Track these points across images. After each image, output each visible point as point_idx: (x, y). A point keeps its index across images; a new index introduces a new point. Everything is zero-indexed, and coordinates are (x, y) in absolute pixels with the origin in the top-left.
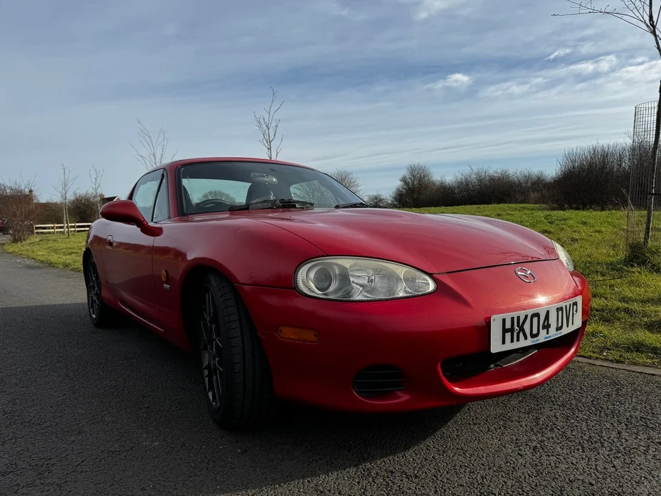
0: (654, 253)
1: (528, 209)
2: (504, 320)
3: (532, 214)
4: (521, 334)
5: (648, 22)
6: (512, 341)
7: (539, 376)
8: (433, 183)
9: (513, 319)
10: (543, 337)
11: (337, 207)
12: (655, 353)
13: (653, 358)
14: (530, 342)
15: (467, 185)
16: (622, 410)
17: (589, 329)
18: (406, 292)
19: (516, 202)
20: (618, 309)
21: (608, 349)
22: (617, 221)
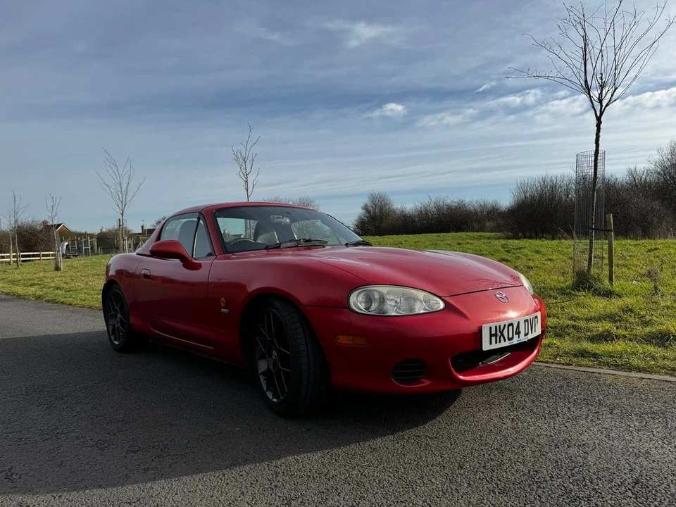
0: (595, 279)
1: (485, 238)
2: (491, 328)
3: (490, 243)
4: (502, 338)
5: (584, 85)
6: (496, 343)
7: (512, 370)
8: (394, 212)
9: (496, 327)
10: (515, 341)
11: (347, 245)
12: (595, 358)
13: (593, 361)
14: (507, 343)
15: (427, 214)
16: (571, 395)
17: (545, 341)
18: (425, 309)
19: (473, 230)
20: (567, 326)
21: (561, 356)
22: (566, 250)
